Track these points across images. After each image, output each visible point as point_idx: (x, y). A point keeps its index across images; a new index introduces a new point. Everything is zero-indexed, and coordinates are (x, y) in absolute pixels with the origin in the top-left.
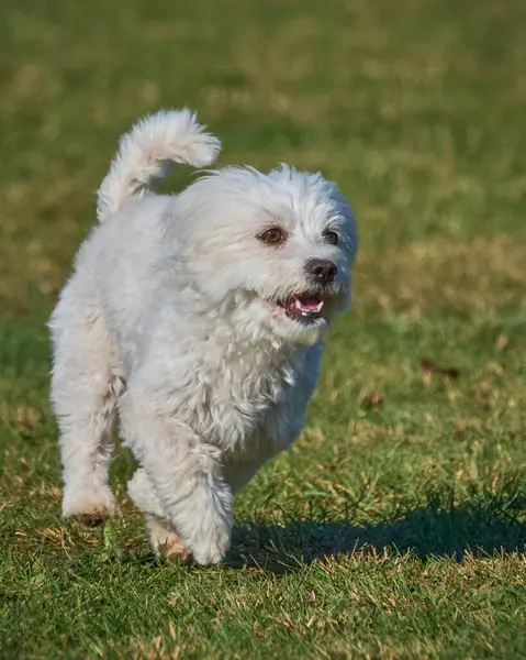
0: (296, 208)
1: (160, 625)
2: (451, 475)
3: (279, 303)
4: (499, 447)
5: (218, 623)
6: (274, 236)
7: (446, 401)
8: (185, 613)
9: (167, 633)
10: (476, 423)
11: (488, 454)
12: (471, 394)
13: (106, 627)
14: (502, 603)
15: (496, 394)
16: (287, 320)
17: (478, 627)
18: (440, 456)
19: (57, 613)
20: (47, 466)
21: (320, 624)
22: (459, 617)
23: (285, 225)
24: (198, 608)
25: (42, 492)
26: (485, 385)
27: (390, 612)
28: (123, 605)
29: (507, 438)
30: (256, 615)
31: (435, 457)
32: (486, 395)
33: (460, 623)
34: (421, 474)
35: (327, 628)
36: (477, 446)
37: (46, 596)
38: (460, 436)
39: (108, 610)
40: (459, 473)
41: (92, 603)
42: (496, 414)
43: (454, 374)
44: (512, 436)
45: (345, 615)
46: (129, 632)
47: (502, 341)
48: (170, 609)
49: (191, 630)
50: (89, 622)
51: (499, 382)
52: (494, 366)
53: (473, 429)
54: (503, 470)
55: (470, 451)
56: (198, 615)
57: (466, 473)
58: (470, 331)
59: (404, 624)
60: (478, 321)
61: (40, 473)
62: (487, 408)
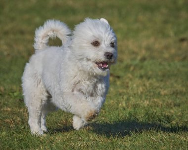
0: (103, 36)
1: (38, 146)
2: (118, 105)
3: (96, 63)
4: (131, 98)
5: (54, 145)
6: (96, 44)
7: (116, 85)
8: (45, 142)
9: (40, 148)
10: (125, 91)
11: (128, 99)
12: (123, 83)
13: (23, 146)
14: (132, 140)
15: (130, 83)
16: (98, 68)
17: (126, 147)
18: (115, 100)
19: (9, 142)
20: (6, 102)
21: (82, 146)
22: (120, 144)
23: (100, 41)
24: (48, 141)
25: (5, 109)
26: (127, 80)
27: (101, 143)
28: (28, 140)
29: (133, 95)
30: (64, 143)
31: (114, 100)
32: (127, 83)
33: (121, 146)
34: (110, 105)
35: (84, 147)
36: (125, 97)
37: (6, 138)
38: (120, 94)
39: (23, 142)
40: (120, 105)
41: (19, 140)
42: (130, 88)
43: (118, 77)
44: (135, 94)
45: (89, 143)
46: (29, 148)
47: (132, 68)
48: (41, 141)
49: (47, 147)
50: (18, 145)
51: (131, 80)
52: (130, 75)
53: (124, 92)
54: (132, 104)
55: (123, 98)
56: (48, 143)
57: (122, 104)
58: (123, 65)
59: (105, 146)
60: (125, 63)
61: (4, 104)
62: (128, 87)
